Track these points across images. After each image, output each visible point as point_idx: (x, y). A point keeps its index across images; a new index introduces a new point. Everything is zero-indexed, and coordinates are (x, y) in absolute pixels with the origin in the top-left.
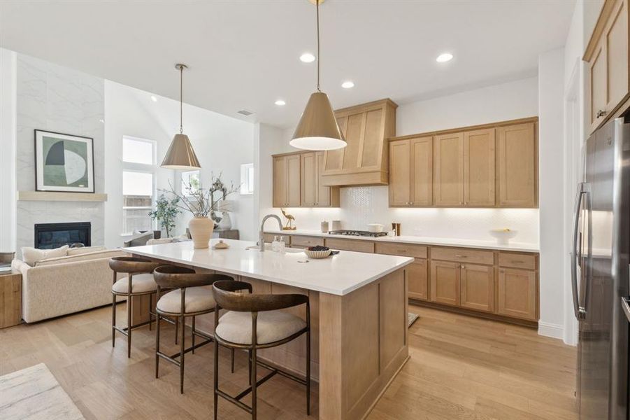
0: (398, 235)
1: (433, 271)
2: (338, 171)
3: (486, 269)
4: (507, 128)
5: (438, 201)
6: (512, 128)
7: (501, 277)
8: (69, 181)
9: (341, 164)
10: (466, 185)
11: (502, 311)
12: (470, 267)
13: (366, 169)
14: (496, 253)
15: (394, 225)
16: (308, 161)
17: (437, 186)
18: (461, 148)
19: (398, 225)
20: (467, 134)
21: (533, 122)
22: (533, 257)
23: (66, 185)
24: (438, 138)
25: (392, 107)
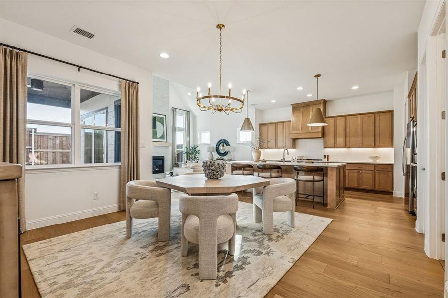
0: (328, 160)
1: (347, 174)
2: (299, 131)
3: (371, 172)
4: (380, 114)
5: (348, 145)
6: (382, 114)
7: (377, 175)
8: (158, 137)
9: (300, 129)
10: (362, 138)
11: (377, 189)
12: (364, 171)
13: (314, 130)
14: (375, 165)
15: (325, 156)
16: (280, 127)
17: (348, 139)
18: (359, 122)
19: (328, 156)
20: (362, 116)
21: (391, 112)
22: (391, 166)
23: (157, 138)
24: (348, 117)
25: (325, 102)
